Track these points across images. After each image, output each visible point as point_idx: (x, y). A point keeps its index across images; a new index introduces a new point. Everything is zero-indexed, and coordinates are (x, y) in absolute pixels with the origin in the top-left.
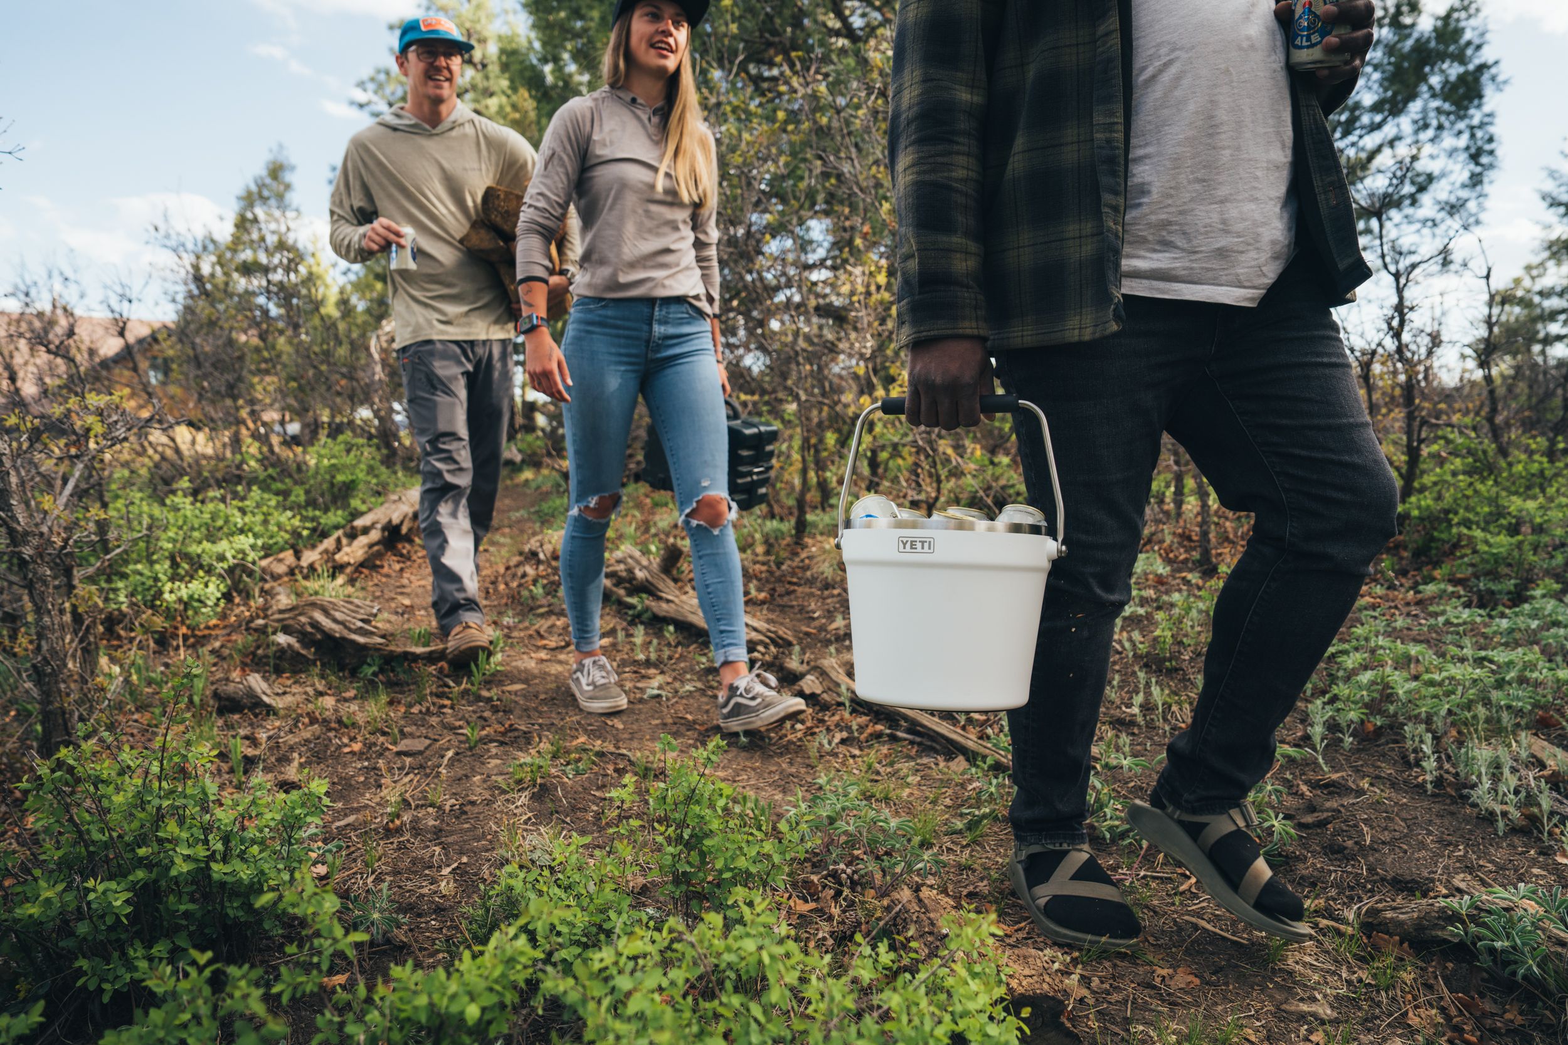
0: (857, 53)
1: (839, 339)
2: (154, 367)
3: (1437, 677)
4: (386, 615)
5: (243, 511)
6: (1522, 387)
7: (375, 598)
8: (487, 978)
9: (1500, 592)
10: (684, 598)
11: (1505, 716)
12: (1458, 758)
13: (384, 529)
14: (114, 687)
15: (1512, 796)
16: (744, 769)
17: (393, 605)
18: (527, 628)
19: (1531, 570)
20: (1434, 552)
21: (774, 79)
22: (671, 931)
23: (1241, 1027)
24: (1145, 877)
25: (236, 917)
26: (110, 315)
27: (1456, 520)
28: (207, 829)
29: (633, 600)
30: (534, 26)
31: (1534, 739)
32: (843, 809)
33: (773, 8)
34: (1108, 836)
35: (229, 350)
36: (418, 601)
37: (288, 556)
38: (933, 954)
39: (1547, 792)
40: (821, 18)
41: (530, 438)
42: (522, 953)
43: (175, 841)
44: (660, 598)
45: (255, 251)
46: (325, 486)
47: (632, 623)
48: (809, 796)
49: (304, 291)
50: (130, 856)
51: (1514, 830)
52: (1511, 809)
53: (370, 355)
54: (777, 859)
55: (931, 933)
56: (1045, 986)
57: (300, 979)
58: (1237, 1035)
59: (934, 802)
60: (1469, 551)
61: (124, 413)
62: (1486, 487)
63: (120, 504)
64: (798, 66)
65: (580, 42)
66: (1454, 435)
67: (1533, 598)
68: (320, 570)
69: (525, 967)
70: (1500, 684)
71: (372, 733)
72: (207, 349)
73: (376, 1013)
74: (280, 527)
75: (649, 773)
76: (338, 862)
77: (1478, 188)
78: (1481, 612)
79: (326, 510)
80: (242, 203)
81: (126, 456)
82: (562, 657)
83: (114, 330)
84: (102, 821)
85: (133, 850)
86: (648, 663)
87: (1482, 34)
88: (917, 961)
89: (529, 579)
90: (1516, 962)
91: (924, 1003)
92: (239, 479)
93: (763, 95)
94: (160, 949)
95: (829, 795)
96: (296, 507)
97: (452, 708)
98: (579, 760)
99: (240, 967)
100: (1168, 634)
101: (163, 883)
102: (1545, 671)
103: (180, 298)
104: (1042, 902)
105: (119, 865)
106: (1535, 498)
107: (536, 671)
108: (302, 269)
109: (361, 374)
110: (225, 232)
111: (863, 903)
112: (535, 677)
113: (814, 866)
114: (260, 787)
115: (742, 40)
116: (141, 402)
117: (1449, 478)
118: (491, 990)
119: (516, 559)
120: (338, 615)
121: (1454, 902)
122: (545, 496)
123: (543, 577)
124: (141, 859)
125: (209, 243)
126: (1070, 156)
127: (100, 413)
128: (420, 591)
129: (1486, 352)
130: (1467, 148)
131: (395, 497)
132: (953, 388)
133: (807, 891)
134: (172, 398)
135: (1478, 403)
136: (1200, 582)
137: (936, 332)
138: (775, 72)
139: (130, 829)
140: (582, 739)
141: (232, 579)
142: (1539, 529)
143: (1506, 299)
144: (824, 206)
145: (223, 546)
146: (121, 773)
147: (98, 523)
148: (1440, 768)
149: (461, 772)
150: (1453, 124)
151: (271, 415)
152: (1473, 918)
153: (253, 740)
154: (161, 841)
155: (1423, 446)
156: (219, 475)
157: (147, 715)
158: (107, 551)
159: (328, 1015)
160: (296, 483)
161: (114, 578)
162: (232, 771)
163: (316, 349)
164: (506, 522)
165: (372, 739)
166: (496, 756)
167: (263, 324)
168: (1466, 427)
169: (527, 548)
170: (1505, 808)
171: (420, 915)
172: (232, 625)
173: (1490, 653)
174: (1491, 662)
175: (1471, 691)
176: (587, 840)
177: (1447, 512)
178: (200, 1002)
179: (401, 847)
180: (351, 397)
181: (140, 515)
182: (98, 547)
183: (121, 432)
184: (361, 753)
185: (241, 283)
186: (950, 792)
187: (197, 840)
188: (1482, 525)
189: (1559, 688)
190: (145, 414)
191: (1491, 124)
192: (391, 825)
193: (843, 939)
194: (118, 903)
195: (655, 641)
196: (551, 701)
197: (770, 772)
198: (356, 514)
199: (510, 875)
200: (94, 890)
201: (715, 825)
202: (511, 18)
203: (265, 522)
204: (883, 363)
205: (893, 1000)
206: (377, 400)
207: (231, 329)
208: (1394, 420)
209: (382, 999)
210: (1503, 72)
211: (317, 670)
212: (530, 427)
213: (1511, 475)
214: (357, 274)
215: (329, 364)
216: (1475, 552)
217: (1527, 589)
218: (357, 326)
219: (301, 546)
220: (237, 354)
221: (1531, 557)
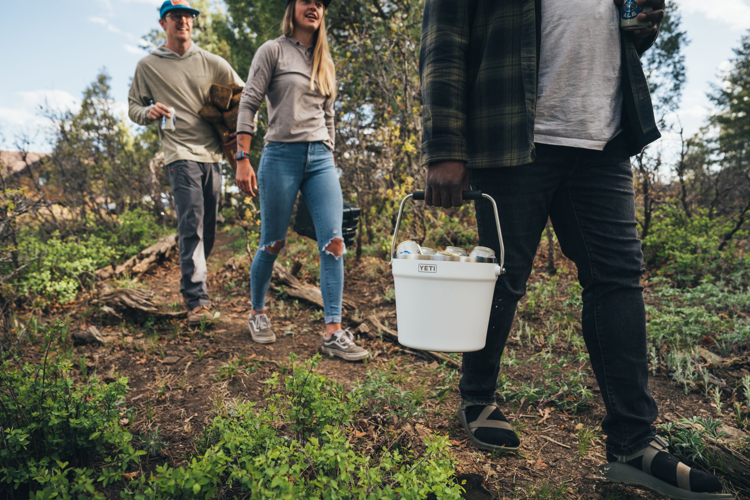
0: (385, 25)
1: (377, 162)
2: (41, 176)
3: (658, 321)
4: (158, 297)
5: (86, 247)
6: (698, 184)
7: (153, 289)
8: (204, 471)
9: (687, 281)
10: (303, 287)
11: (689, 339)
12: (667, 359)
13: (157, 255)
14: (21, 334)
15: (691, 376)
16: (332, 369)
17: (161, 292)
18: (227, 302)
19: (701, 270)
20: (657, 262)
21: (346, 37)
22: (294, 447)
23: (566, 486)
24: (522, 417)
25: (82, 445)
26: (18, 150)
27: (667, 247)
28: (67, 402)
29: (278, 288)
30: (229, 10)
31: (701, 349)
32: (379, 387)
33: (345, 2)
34: (505, 398)
35: (79, 168)
36: (174, 290)
37: (109, 268)
38: (421, 456)
39: (707, 374)
40: (368, 7)
41: (229, 210)
42: (221, 459)
43: (51, 409)
44: (291, 287)
45: (92, 119)
46: (128, 234)
47: (278, 299)
48: (363, 381)
49: (117, 139)
50: (29, 416)
51: (693, 392)
52: (691, 382)
53: (150, 170)
54: (346, 411)
55: (420, 446)
56: (474, 470)
57: (112, 474)
58: (565, 490)
59: (423, 383)
60: (673, 262)
61: (25, 198)
62: (681, 232)
63: (24, 243)
64: (357, 31)
65: (251, 18)
66: (667, 207)
67: (702, 283)
68: (125, 275)
69: (223, 466)
70: (687, 324)
71: (151, 354)
72: (68, 167)
73: (150, 489)
74: (105, 254)
75: (286, 371)
76: (134, 417)
77: (678, 91)
78: (679, 290)
79: (128, 246)
80: (86, 95)
81: (27, 220)
82: (244, 316)
83: (20, 158)
84: (14, 399)
85: (30, 414)
86: (286, 319)
87: (679, 19)
88: (414, 459)
89: (228, 278)
90: (692, 453)
91: (415, 478)
92: (85, 231)
93: (340, 44)
94: (44, 462)
95: (372, 381)
96: (113, 245)
97: (190, 341)
98: (252, 366)
99: (82, 469)
100: (533, 302)
101: (46, 429)
102: (707, 317)
103: (54, 141)
104: (474, 430)
105: (23, 421)
106: (703, 236)
107: (231, 323)
108: (116, 128)
109: (145, 179)
110: (77, 109)
111: (388, 432)
112: (231, 326)
113: (365, 414)
114: (94, 381)
115: (330, 18)
116: (35, 193)
117: (664, 227)
118: (206, 477)
119: (222, 269)
120: (134, 297)
121: (664, 426)
122: (235, 238)
123: (235, 278)
124: (34, 418)
125: (69, 115)
126: (508, 72)
127: (12, 198)
128: (175, 285)
129: (681, 168)
130: (673, 73)
131: (162, 239)
132: (449, 187)
133: (362, 427)
134: (51, 191)
135: (677, 192)
136: (549, 277)
137: (440, 158)
138: (346, 33)
139: (28, 403)
140: (254, 355)
141: (81, 280)
142: (705, 251)
143: (690, 143)
144: (370, 98)
145: (76, 264)
146: (24, 376)
147: (13, 253)
148: (659, 363)
149: (194, 373)
150: (666, 60)
151: (101, 200)
152: (673, 433)
153: (92, 359)
154: (44, 409)
155: (652, 212)
156: (75, 229)
157: (39, 347)
158: (18, 267)
159: (126, 491)
160: (113, 232)
161: (22, 280)
162: (81, 374)
163: (123, 167)
164: (217, 251)
165: (151, 357)
166: (212, 364)
167: (97, 156)
168: (672, 203)
169: (227, 264)
170: (688, 381)
171: (174, 442)
172: (81, 303)
173: (682, 309)
174: (683, 313)
175: (673, 327)
176: (255, 404)
177: (663, 243)
178: (62, 486)
179: (165, 409)
180: (140, 191)
181: (34, 249)
182: (13, 264)
183: (24, 208)
184: (146, 364)
185: (85, 135)
186: (430, 378)
187: (63, 408)
188: (679, 249)
189: (713, 325)
190: (36, 199)
191: (683, 61)
192: (160, 399)
193: (378, 449)
194: (22, 440)
195: (289, 308)
196: (239, 338)
197: (345, 370)
198: (143, 248)
199: (218, 422)
200: (10, 434)
201: (317, 396)
202: (218, 6)
203: (98, 252)
204: (398, 173)
205: (399, 477)
206: (153, 192)
207: (80, 157)
208: (639, 200)
209: (153, 483)
210: (688, 36)
211: (123, 324)
212: (229, 205)
213: (692, 226)
214: (143, 130)
215: (129, 174)
216: (676, 262)
217: (700, 279)
218: (144, 156)
219: (115, 264)
220: (83, 169)
221: (701, 264)
